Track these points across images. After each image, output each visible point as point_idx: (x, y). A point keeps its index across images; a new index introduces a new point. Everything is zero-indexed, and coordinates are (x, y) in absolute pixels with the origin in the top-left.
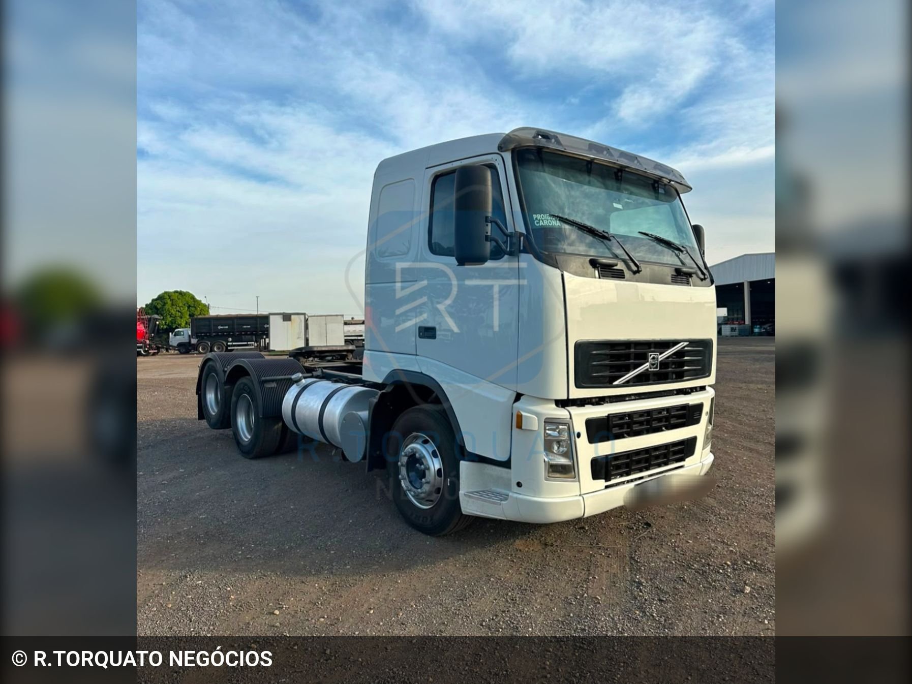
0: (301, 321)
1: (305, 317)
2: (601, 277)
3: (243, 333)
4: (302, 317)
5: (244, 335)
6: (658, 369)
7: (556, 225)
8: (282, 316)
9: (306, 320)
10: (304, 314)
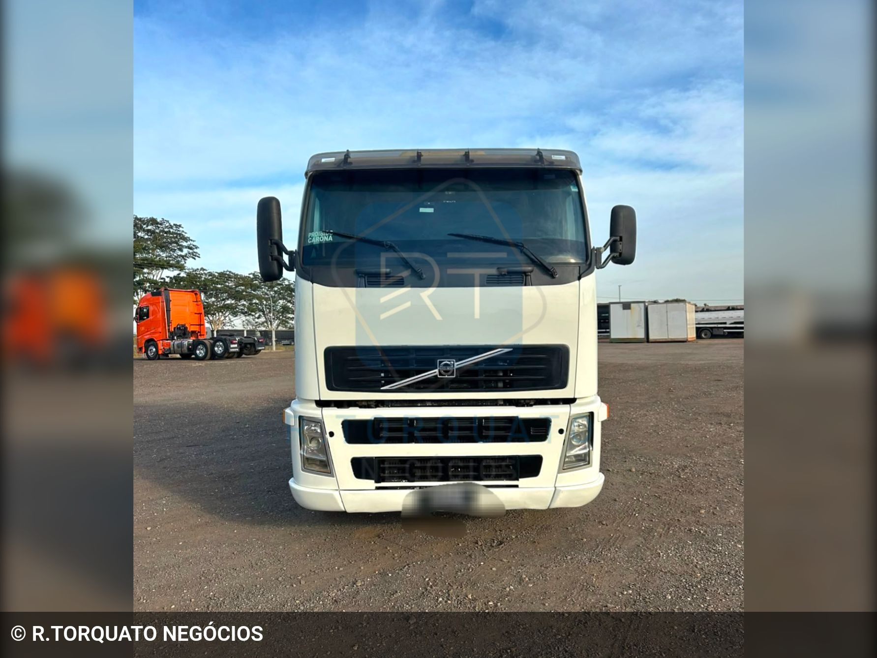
0: (641, 309)
1: (645, 305)
2: (367, 285)
3: (602, 321)
4: (642, 305)
5: (603, 322)
6: (454, 377)
7: (327, 240)
8: (621, 305)
9: (646, 309)
10: (644, 302)
